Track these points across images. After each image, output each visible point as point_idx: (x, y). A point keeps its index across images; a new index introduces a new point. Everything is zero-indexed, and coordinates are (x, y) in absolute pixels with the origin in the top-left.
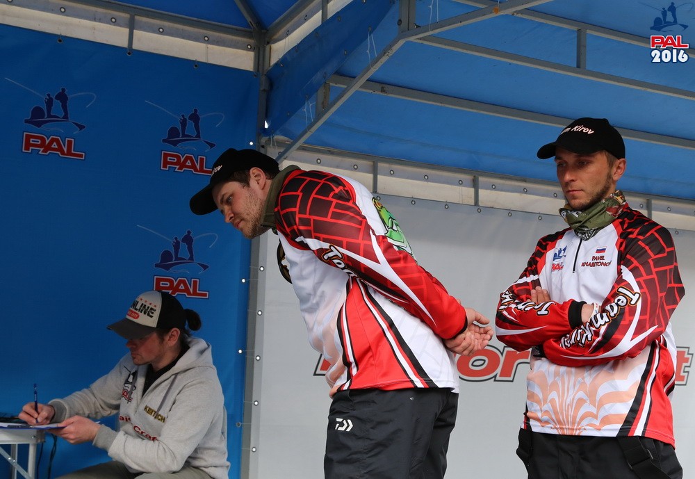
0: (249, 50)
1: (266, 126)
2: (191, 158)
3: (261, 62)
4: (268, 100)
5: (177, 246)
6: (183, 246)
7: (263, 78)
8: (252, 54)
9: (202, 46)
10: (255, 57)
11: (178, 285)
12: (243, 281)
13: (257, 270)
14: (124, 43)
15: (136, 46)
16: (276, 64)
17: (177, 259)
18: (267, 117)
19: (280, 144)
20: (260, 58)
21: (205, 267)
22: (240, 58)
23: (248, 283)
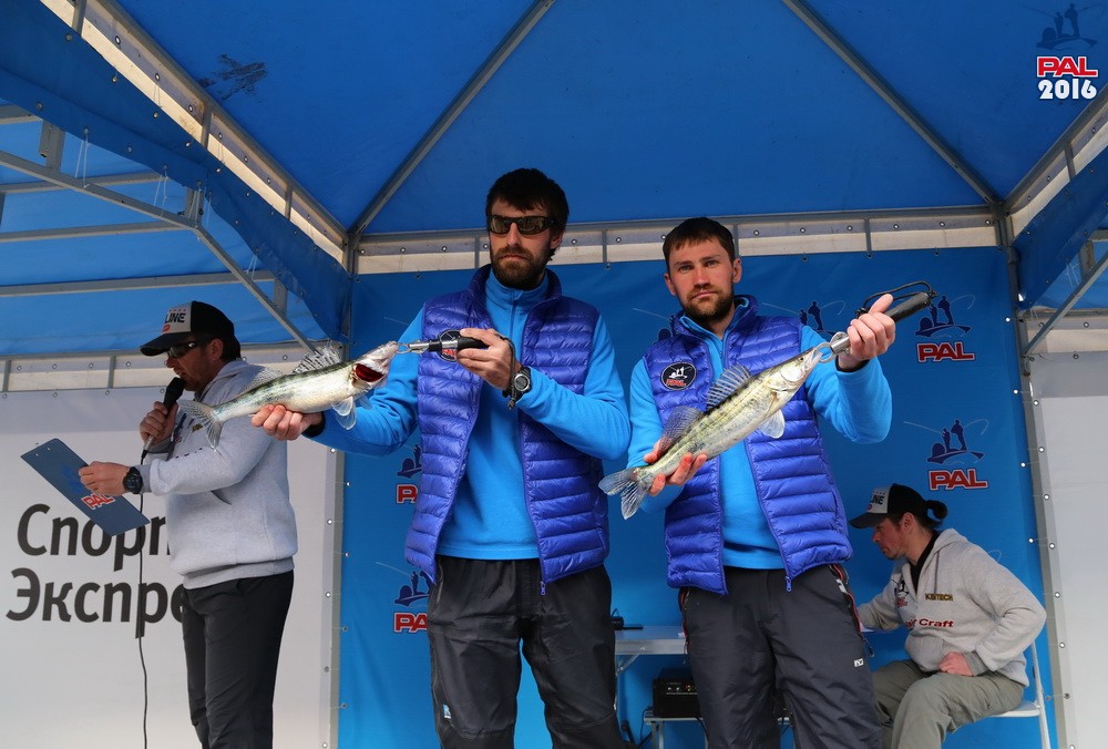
0: (988, 225)
1: (1021, 299)
2: (947, 346)
3: (1003, 235)
4: (1018, 271)
5: (947, 437)
6: (954, 437)
7: (1009, 250)
8: (991, 230)
9: (939, 232)
10: (996, 230)
11: (954, 477)
12: (1023, 465)
13: (1037, 452)
14: (862, 247)
15: (874, 248)
16: (1022, 233)
17: (949, 450)
18: (1020, 290)
19: (1041, 314)
20: (1002, 232)
21: (980, 455)
22: (980, 235)
23: (1028, 466)
